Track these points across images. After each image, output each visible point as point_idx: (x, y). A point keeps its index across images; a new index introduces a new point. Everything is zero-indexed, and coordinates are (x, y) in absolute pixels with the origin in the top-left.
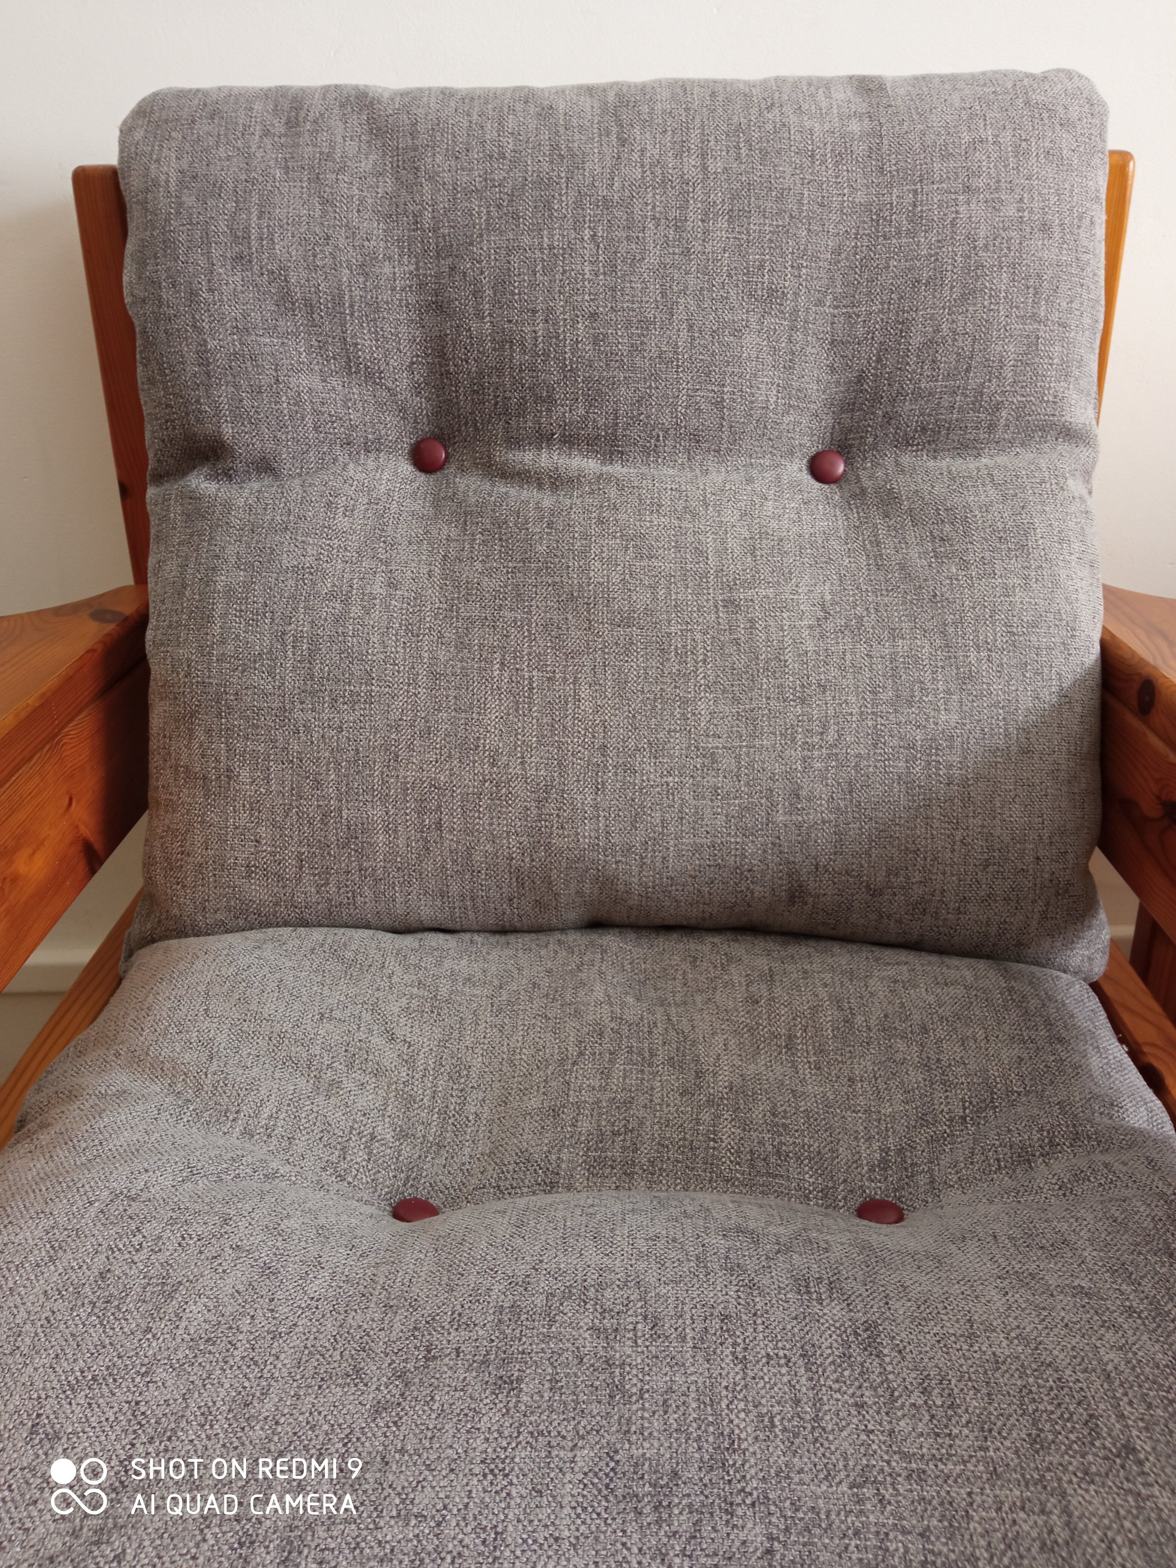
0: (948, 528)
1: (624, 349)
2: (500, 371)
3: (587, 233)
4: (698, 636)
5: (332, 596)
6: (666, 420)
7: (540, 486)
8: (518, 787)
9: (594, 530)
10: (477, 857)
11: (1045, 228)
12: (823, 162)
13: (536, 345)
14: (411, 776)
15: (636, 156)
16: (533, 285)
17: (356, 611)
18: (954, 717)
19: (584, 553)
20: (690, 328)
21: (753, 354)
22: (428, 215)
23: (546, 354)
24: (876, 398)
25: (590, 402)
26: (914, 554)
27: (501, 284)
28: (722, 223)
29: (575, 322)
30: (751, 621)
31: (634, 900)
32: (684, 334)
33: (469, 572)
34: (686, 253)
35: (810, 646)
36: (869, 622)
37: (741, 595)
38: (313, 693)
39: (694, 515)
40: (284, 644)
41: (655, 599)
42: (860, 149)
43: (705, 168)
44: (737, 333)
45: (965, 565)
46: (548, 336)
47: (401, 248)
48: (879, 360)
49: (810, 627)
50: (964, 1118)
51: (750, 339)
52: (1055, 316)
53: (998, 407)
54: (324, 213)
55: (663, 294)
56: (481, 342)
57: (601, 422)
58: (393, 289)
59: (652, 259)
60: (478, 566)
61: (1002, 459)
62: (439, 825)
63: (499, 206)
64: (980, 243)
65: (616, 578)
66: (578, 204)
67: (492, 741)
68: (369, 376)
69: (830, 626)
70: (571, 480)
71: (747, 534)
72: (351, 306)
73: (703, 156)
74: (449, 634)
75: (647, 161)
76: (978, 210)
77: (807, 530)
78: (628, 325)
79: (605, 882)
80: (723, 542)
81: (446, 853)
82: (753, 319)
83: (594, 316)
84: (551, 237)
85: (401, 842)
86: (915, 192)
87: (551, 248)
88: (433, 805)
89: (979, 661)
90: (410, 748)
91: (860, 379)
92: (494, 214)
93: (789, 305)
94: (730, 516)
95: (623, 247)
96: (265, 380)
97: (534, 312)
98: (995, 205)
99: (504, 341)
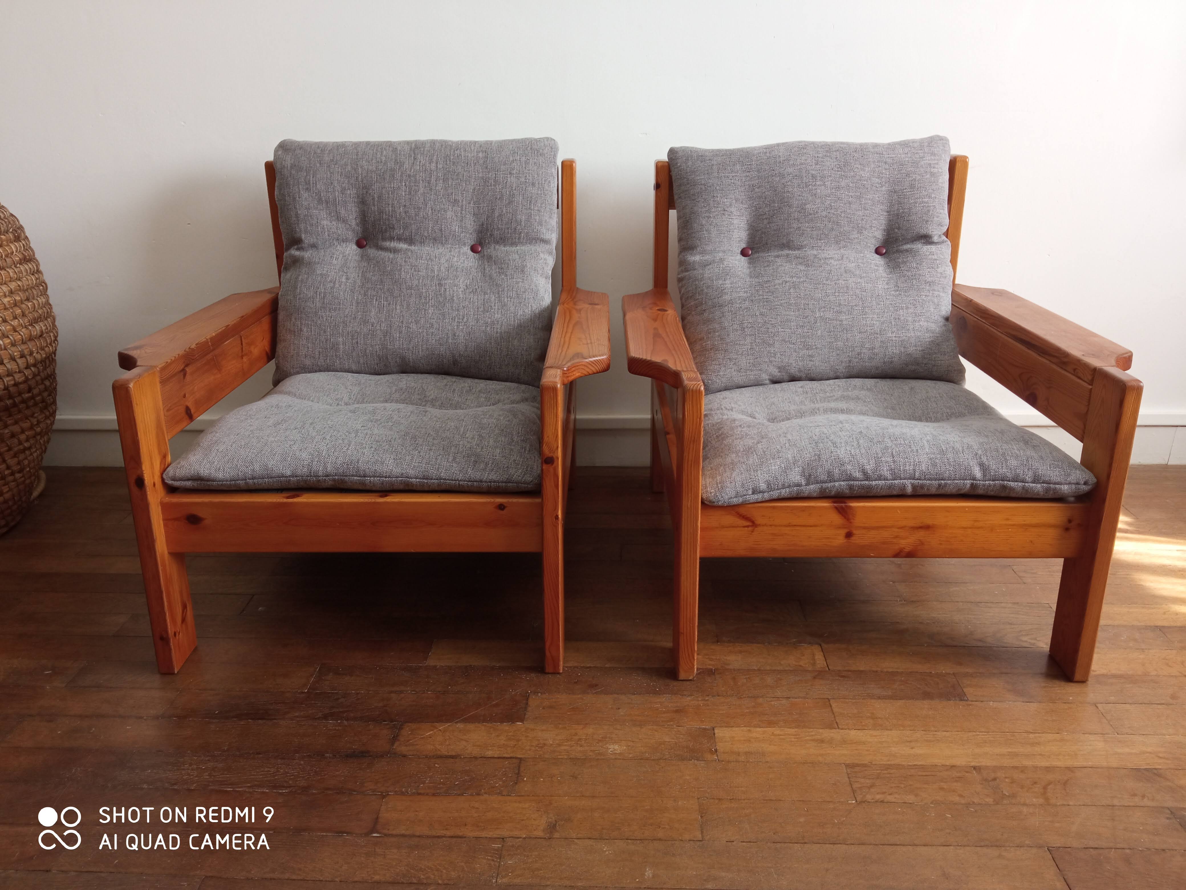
0: (503, 265)
1: (414, 215)
2: (380, 220)
3: (404, 184)
5: (330, 282)
6: (426, 234)
7: (391, 252)
8: (379, 332)
9: (403, 263)
10: (368, 351)
12: (471, 165)
13: (389, 213)
14: (350, 329)
15: (418, 163)
16: (388, 197)
17: (337, 286)
18: (499, 316)
19: (400, 270)
20: (432, 210)
21: (450, 217)
22: (360, 177)
23: (392, 216)
24: (487, 230)
25: (404, 229)
26: (493, 272)
27: (380, 197)
28: (441, 182)
29: (400, 208)
32: (430, 211)
33: (369, 275)
34: (431, 190)
35: (461, 296)
36: (478, 290)
37: (443, 282)
38: (324, 307)
39: (432, 260)
40: (316, 295)
41: (419, 283)
43: (437, 167)
44: (445, 211)
45: (506, 275)
46: (392, 211)
47: (353, 186)
48: (487, 219)
49: (462, 291)
51: (449, 214)
53: (521, 233)
54: (331, 176)
55: (424, 200)
56: (374, 212)
57: (407, 235)
58: (350, 197)
59: (421, 191)
60: (371, 273)
61: (521, 248)
62: (357, 343)
63: (380, 176)
64: (514, 188)
65: (408, 277)
66: (401, 176)
67: (373, 320)
68: (344, 221)
69: (468, 291)
70: (399, 250)
71: (447, 266)
72: (339, 202)
73: (437, 163)
74: (362, 292)
75: (421, 164)
76: (513, 179)
77: (465, 265)
78: (415, 208)
80: (440, 268)
81: (359, 351)
82: (450, 208)
84: (394, 184)
85: (347, 347)
86: (496, 174)
87: (394, 187)
88: (356, 337)
89: (508, 301)
90: (350, 322)
91: (483, 225)
92: (378, 178)
93: (460, 204)
94: (443, 260)
95: (413, 188)
96: (314, 222)
97: (389, 204)
98: (518, 178)
99: (381, 212)
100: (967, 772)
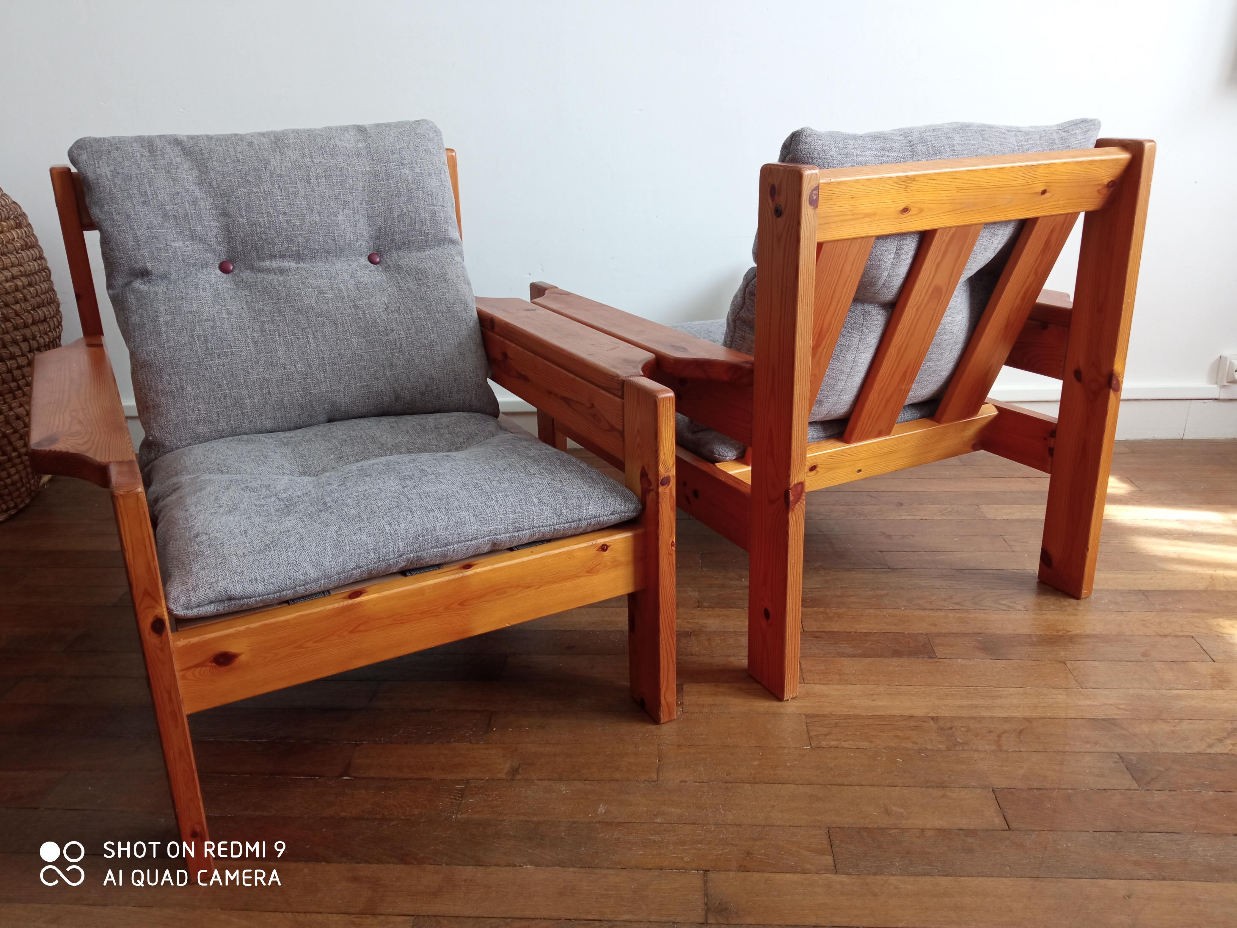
0: (420, 275)
1: (298, 224)
2: (252, 235)
3: (277, 186)
4: (347, 318)
5: (207, 320)
6: (317, 247)
7: (276, 274)
8: (295, 375)
10: (285, 402)
11: (430, 175)
12: (353, 158)
13: (265, 225)
14: (255, 377)
15: (288, 159)
16: (260, 205)
17: (218, 324)
20: (320, 215)
21: (343, 223)
22: (214, 183)
23: (270, 228)
24: (387, 234)
25: (288, 243)
26: (411, 285)
27: (248, 205)
28: (323, 180)
29: (278, 216)
30: (363, 311)
31: (343, 409)
32: (318, 217)
33: (258, 306)
34: (313, 190)
36: (402, 308)
37: (357, 303)
38: (210, 354)
39: (335, 278)
40: (194, 339)
41: (329, 307)
42: (364, 153)
43: (313, 162)
44: (336, 216)
45: (428, 287)
46: (269, 222)
47: (207, 195)
48: (385, 222)
50: (464, 442)
51: (341, 217)
52: (439, 204)
53: (427, 234)
54: (174, 184)
55: (308, 205)
56: (244, 225)
57: (293, 250)
58: (206, 209)
59: (302, 193)
60: (261, 303)
61: (432, 252)
62: (269, 393)
63: (242, 178)
64: (410, 182)
65: (314, 302)
66: (271, 176)
67: (283, 361)
68: (201, 240)
69: (390, 310)
70: (286, 270)
71: (354, 283)
72: (191, 216)
73: (311, 157)
74: (257, 327)
75: (292, 160)
76: (408, 171)
77: (374, 280)
78: (298, 216)
79: (333, 404)
80: (347, 286)
81: (274, 402)
82: (340, 211)
83: (285, 214)
84: (263, 187)
85: (256, 401)
86: (385, 166)
87: (264, 192)
88: (265, 386)
90: (252, 368)
92: (240, 181)
93: (351, 205)
94: (347, 277)
95: (291, 190)
96: (162, 245)
97: (263, 213)
98: (412, 169)
99: (253, 224)
100: (924, 722)
